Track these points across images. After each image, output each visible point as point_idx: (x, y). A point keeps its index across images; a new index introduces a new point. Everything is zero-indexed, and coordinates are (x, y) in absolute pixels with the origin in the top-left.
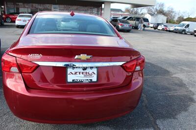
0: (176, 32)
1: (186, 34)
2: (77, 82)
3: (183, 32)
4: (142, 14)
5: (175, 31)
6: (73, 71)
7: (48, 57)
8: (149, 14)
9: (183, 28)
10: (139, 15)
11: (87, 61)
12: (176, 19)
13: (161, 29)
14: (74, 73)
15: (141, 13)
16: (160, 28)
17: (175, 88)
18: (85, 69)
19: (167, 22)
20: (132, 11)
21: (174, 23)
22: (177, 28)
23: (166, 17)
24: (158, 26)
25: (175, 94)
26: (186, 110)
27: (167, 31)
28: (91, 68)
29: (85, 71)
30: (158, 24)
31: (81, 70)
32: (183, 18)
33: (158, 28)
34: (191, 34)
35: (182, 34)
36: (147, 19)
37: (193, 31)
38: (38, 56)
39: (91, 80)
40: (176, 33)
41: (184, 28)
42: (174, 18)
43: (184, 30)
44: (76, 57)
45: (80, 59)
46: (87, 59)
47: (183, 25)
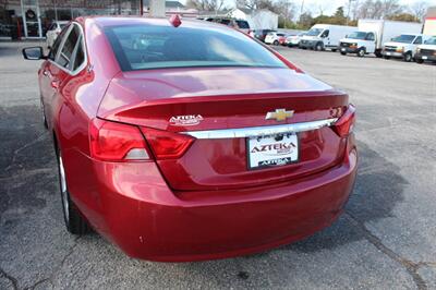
0: (303, 46)
1: (323, 50)
2: (266, 166)
3: (319, 47)
4: (225, 9)
5: (301, 45)
6: (259, 145)
7: (216, 120)
8: (241, 9)
9: (318, 38)
10: (219, 12)
11: (287, 121)
12: (296, 19)
13: (272, 41)
14: (260, 149)
15: (223, 7)
16: (269, 39)
17: (363, 161)
18: (279, 137)
19: (279, 27)
20: (203, 6)
21: (294, 28)
22: (305, 38)
23: (277, 16)
24: (265, 36)
25: (370, 172)
26: (401, 200)
27: (284, 45)
28: (289, 134)
29: (280, 142)
30: (266, 32)
31: (272, 141)
32: (309, 17)
33: (267, 40)
34: (334, 51)
35: (317, 50)
36: (246, 23)
37: (336, 44)
38: (192, 120)
39: (289, 159)
40: (304, 48)
41: (320, 39)
42: (291, 16)
43: (320, 43)
44: (269, 115)
45: (275, 119)
46: (287, 119)
47: (318, 32)
